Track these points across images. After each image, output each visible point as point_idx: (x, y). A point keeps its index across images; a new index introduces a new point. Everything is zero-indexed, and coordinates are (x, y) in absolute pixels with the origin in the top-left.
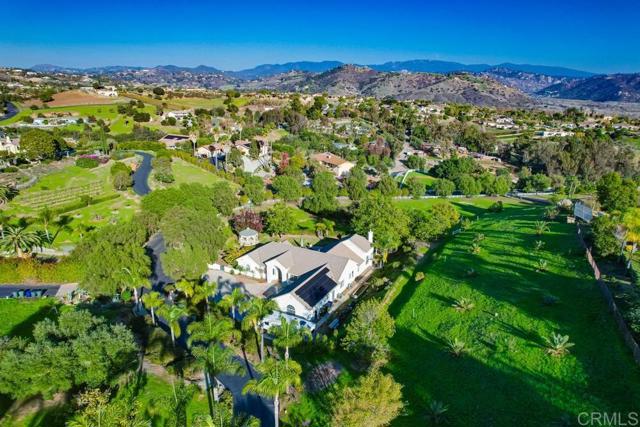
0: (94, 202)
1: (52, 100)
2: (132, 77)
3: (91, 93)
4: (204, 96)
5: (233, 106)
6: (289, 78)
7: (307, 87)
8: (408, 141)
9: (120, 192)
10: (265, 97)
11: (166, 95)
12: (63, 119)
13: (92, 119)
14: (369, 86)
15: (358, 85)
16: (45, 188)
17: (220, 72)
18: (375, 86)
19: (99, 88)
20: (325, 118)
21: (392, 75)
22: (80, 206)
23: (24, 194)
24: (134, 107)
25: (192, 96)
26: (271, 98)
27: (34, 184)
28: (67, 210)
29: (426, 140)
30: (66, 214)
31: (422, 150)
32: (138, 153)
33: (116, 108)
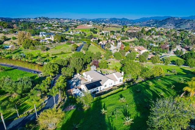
0: (64, 53)
1: (77, 27)
2: (103, 21)
3: (86, 26)
4: (117, 27)
5: (123, 30)
6: (150, 22)
7: (155, 25)
8: (180, 45)
9: (72, 52)
10: (135, 28)
11: (106, 26)
12: (77, 32)
13: (83, 32)
14: (179, 25)
15: (174, 24)
16: (56, 49)
17: (128, 20)
18: (181, 25)
19: (88, 24)
20: (152, 35)
21: (190, 20)
22: (60, 54)
23: (51, 50)
24: (95, 29)
25: (113, 27)
26: (137, 28)
27: (54, 47)
28: (57, 54)
29: (188, 45)
30: (57, 56)
31: (185, 48)
32: (83, 42)
33: (89, 30)
